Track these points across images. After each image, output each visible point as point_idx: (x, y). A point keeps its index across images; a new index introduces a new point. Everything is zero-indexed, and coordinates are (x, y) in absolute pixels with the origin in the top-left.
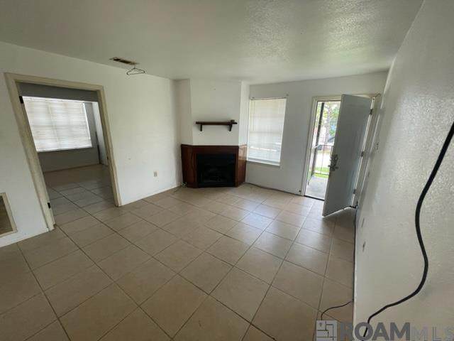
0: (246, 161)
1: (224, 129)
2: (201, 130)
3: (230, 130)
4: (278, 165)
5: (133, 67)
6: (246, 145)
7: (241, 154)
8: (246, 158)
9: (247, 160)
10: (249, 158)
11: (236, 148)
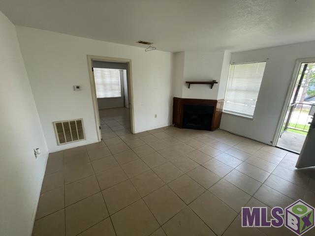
0: (222, 113)
1: (207, 87)
2: (189, 88)
3: (211, 88)
4: (251, 118)
5: (149, 46)
6: (223, 100)
7: (218, 106)
8: (222, 110)
9: (223, 111)
10: (225, 110)
11: (215, 102)
